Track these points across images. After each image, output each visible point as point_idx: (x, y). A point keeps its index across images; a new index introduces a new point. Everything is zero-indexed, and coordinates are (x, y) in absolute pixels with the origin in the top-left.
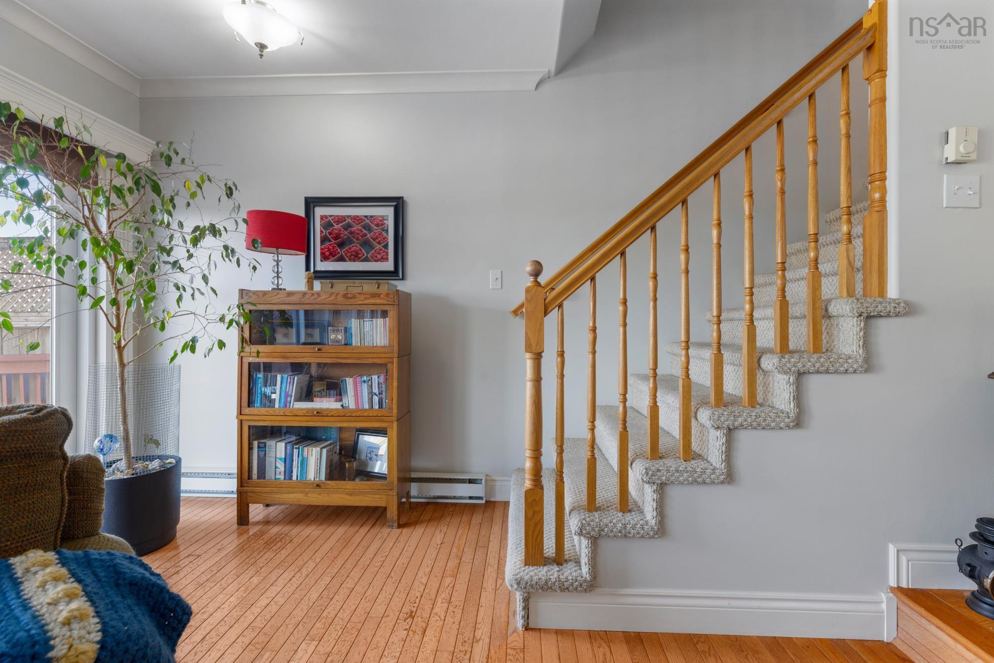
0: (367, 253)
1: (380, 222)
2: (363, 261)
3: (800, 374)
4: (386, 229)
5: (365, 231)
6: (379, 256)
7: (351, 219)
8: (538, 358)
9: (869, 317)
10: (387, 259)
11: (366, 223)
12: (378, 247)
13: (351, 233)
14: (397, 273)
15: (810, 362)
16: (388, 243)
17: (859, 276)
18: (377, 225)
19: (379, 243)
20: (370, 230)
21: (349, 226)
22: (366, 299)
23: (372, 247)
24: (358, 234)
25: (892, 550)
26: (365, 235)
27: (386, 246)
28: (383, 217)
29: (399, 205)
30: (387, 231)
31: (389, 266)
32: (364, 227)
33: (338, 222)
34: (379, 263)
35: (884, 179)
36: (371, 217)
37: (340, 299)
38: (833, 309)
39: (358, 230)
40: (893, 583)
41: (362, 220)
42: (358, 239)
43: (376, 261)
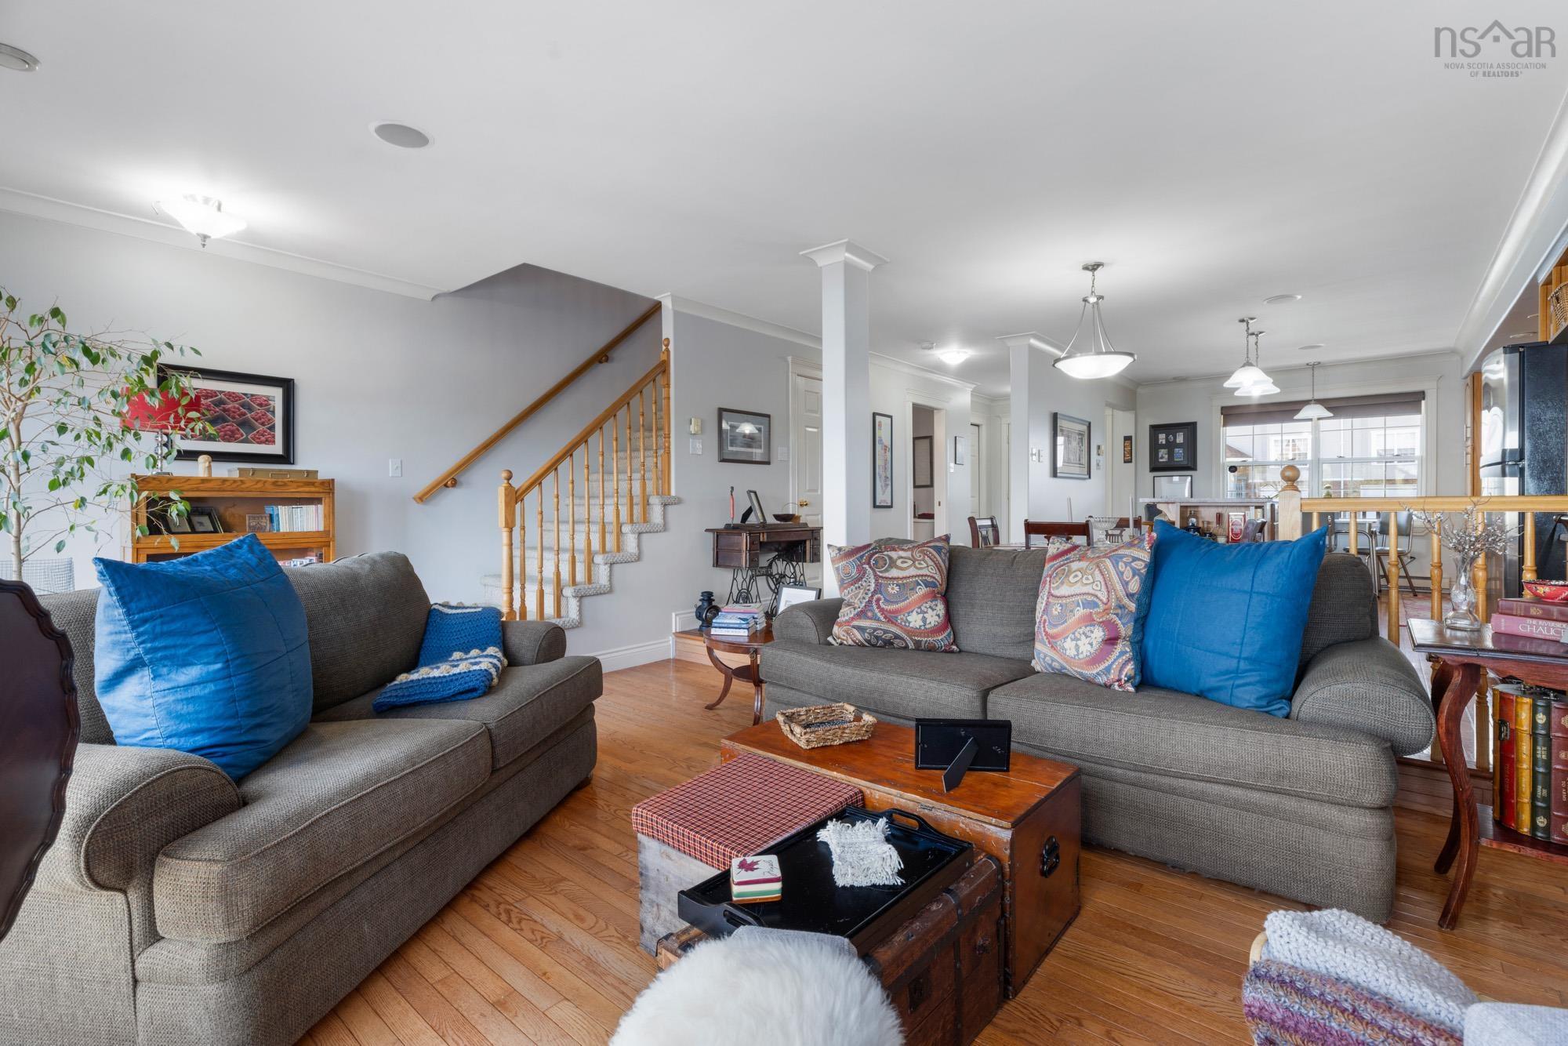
0: (247, 434)
1: (265, 403)
2: (242, 442)
3: (640, 534)
4: (271, 409)
5: (243, 410)
6: (263, 439)
7: (225, 395)
8: (511, 531)
9: (665, 505)
10: (273, 442)
11: (246, 403)
12: (261, 428)
13: (225, 410)
14: (287, 457)
15: (643, 527)
16: (274, 425)
17: (660, 482)
18: (260, 405)
19: (263, 424)
20: (250, 409)
21: (220, 402)
22: (298, 487)
23: (253, 428)
24: (234, 412)
25: (674, 615)
26: (244, 414)
27: (272, 428)
28: (268, 397)
29: (287, 386)
30: (273, 412)
31: (277, 448)
32: (243, 405)
33: (207, 397)
34: (263, 446)
35: (669, 438)
36: (252, 395)
37: (269, 486)
38: (651, 500)
39: (234, 407)
40: (674, 631)
41: (240, 398)
42: (234, 418)
43: (258, 443)
